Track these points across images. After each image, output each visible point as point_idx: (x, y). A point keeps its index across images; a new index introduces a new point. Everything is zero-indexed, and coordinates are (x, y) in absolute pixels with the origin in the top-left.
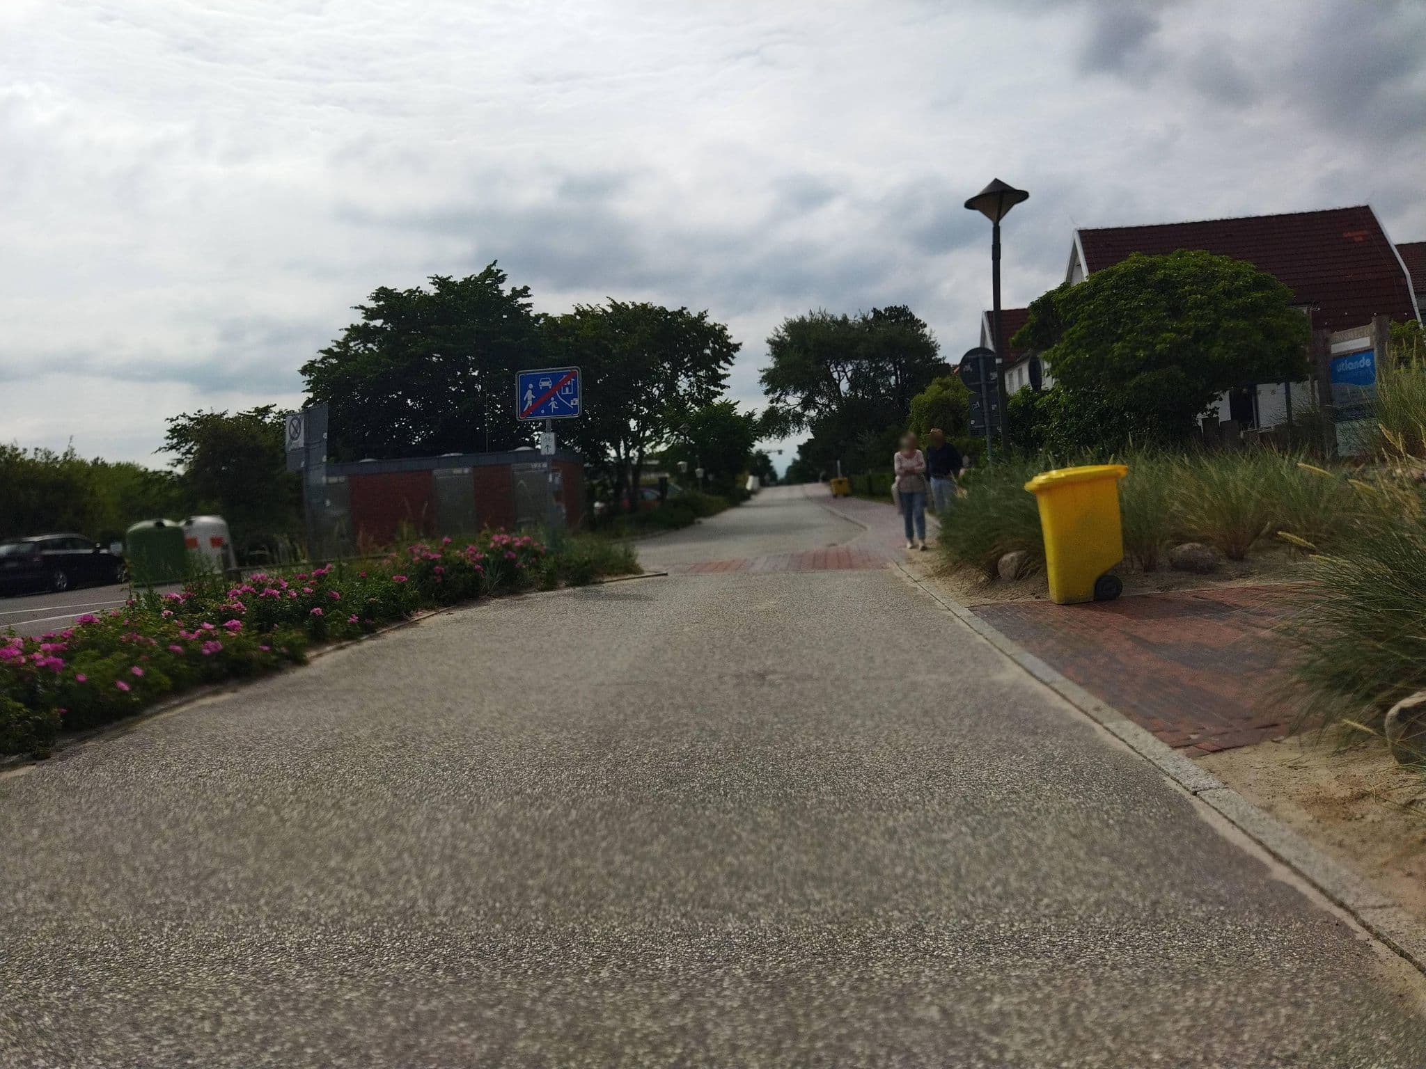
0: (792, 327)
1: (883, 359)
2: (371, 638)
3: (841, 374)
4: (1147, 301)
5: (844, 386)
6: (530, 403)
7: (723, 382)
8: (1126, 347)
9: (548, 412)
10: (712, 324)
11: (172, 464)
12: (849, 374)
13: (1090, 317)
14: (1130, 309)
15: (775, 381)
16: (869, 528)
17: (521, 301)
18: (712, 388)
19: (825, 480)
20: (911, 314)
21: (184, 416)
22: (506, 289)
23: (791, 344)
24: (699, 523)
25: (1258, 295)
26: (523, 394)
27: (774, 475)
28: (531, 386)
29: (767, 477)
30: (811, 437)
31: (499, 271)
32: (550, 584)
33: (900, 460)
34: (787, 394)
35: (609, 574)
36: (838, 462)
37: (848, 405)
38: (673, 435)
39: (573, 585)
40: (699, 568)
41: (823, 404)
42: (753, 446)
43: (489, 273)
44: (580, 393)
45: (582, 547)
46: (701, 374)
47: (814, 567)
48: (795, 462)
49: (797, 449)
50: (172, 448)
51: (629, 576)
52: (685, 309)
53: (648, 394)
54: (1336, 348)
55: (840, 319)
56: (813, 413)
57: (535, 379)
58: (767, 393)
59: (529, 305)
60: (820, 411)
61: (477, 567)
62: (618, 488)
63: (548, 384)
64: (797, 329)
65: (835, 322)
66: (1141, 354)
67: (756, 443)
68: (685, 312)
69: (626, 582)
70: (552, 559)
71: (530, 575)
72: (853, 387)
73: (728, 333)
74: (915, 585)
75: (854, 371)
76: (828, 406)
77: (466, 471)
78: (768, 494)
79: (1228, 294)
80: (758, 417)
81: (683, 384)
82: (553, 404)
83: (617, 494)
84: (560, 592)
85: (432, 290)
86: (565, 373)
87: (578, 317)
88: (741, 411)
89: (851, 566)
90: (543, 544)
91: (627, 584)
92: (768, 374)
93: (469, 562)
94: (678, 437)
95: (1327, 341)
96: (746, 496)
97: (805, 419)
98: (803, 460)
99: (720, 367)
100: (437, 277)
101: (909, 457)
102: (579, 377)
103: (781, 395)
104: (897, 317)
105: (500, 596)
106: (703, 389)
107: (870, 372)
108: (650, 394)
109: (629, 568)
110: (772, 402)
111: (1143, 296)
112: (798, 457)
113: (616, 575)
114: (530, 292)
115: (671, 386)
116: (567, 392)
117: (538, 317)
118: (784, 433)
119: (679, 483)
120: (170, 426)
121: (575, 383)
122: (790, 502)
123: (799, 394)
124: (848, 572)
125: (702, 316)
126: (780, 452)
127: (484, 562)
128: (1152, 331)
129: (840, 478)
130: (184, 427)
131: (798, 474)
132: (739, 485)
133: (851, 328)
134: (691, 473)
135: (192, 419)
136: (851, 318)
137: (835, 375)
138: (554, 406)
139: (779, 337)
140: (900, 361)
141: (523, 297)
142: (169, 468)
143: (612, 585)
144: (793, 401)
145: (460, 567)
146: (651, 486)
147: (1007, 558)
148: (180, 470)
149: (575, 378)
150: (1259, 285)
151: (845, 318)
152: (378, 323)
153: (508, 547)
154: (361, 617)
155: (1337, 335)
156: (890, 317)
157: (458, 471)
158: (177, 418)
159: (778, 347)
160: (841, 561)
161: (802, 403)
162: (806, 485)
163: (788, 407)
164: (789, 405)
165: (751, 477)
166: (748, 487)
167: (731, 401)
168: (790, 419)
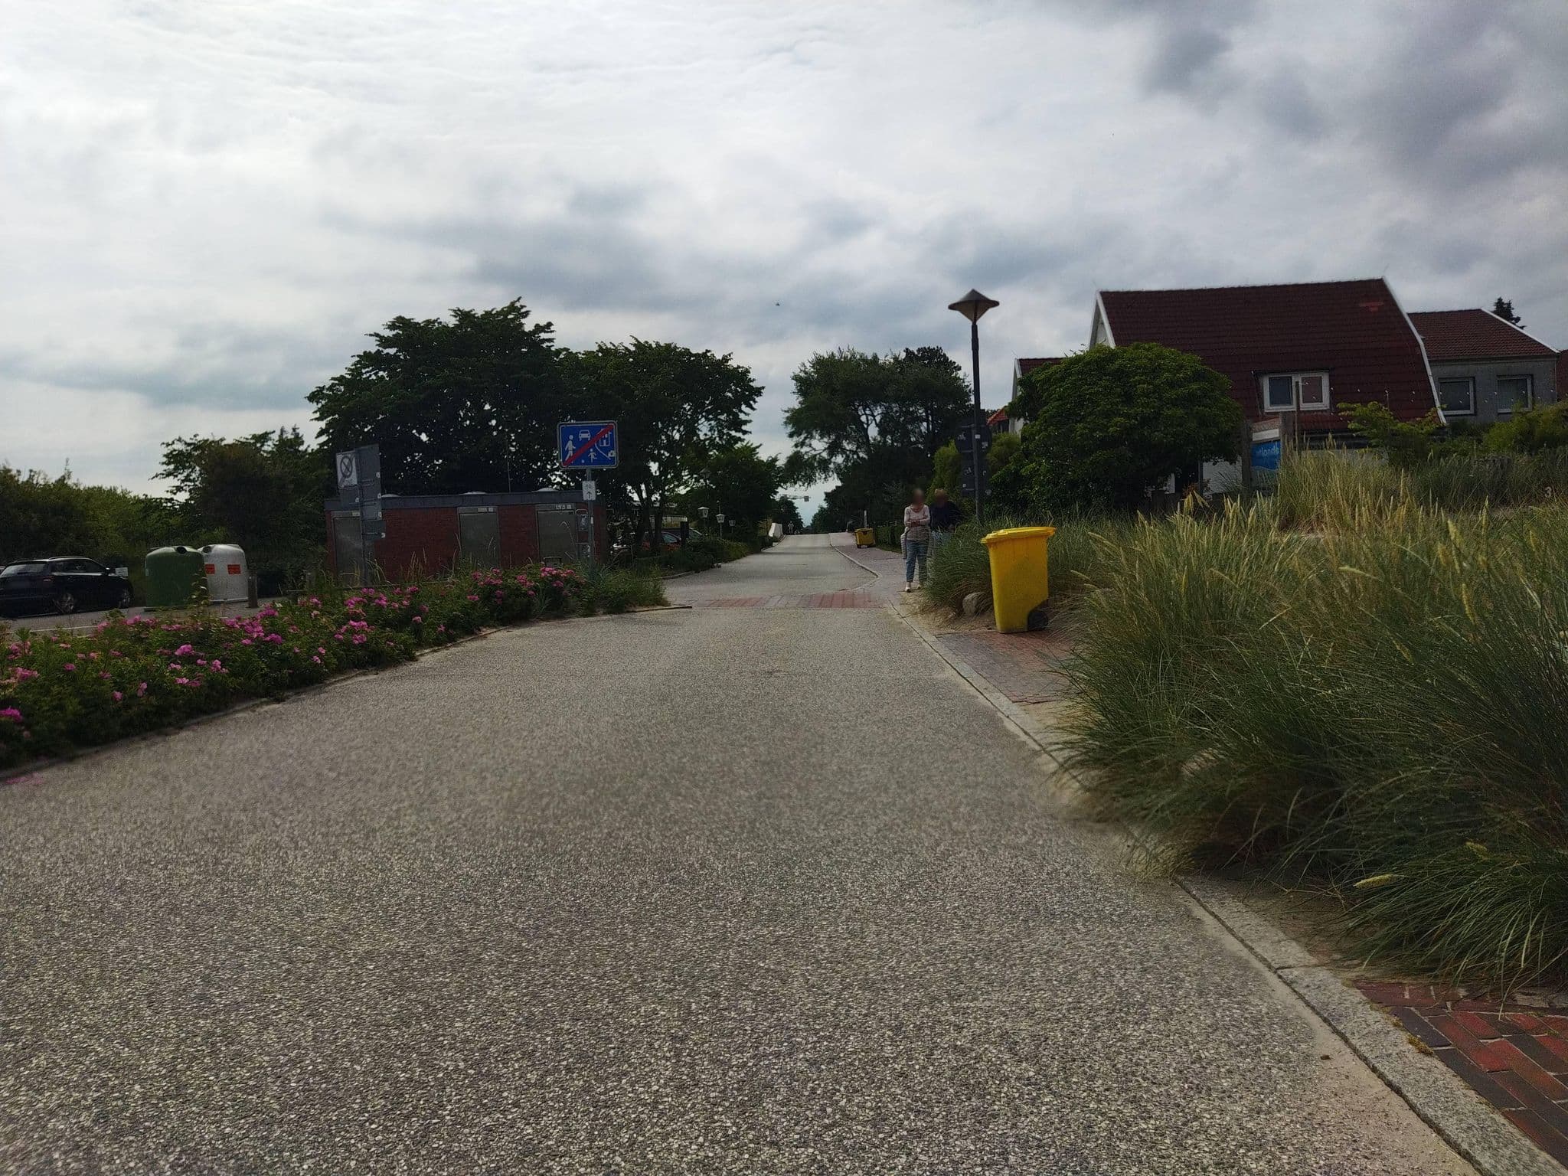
0: (820, 363)
1: (913, 403)
2: (454, 646)
3: (870, 417)
4: (1105, 387)
5: (873, 432)
6: (571, 453)
7: (744, 428)
8: (1087, 428)
9: (588, 462)
10: (736, 366)
11: (172, 492)
12: (878, 419)
13: (1060, 398)
14: (1090, 394)
15: (800, 423)
16: (880, 576)
17: (543, 336)
18: (733, 433)
19: (851, 530)
20: (945, 355)
21: (180, 440)
22: (528, 325)
23: (817, 382)
24: (720, 567)
25: (1195, 386)
26: (565, 443)
27: (798, 523)
28: (571, 437)
29: (791, 525)
30: (839, 484)
31: (522, 307)
32: (589, 612)
33: (909, 514)
34: (812, 437)
35: (640, 605)
36: (865, 512)
37: (877, 452)
38: (692, 477)
39: (610, 613)
40: (719, 604)
41: (850, 451)
42: (776, 493)
43: (512, 308)
44: (616, 445)
45: (616, 581)
46: (723, 417)
47: (820, 605)
48: (822, 509)
49: (824, 496)
50: (169, 474)
51: (659, 607)
52: (709, 351)
53: (668, 437)
54: (1258, 436)
55: (870, 357)
56: (839, 459)
57: (575, 431)
58: (791, 435)
59: (550, 340)
60: (848, 456)
61: (531, 592)
62: (639, 531)
63: (586, 436)
64: (824, 365)
65: (864, 360)
66: (1097, 434)
67: (780, 490)
68: (709, 354)
69: (655, 612)
70: (592, 590)
71: (573, 601)
72: (883, 432)
73: (751, 376)
74: (902, 620)
75: (884, 415)
76: (855, 452)
77: (491, 509)
78: (792, 541)
79: (1172, 385)
80: (781, 462)
81: (704, 429)
82: (592, 455)
83: (638, 537)
84: (599, 618)
85: (452, 322)
86: (603, 427)
87: (600, 355)
88: (763, 455)
89: (853, 606)
90: (582, 577)
91: (659, 613)
92: (793, 415)
93: (524, 588)
94: (697, 480)
95: (1250, 431)
96: (768, 543)
97: (832, 465)
98: (830, 509)
99: (741, 411)
100: (459, 310)
101: (917, 511)
102: (616, 430)
103: (806, 438)
104: (930, 359)
105: (548, 620)
106: (724, 434)
107: (900, 417)
108: (670, 438)
109: (659, 602)
110: (796, 446)
111: (1103, 383)
112: (825, 505)
113: (647, 606)
114: (552, 328)
115: (691, 430)
116: (605, 445)
117: (558, 352)
118: (810, 480)
119: (699, 527)
120: (166, 451)
121: (612, 436)
122: (811, 551)
123: (825, 440)
124: (850, 609)
125: (726, 359)
126: (807, 499)
127: (536, 589)
128: (1108, 415)
129: (866, 529)
130: (181, 453)
131: (825, 522)
132: (761, 533)
133: (882, 367)
134: (712, 519)
135: (189, 445)
136: (882, 359)
137: (863, 419)
138: (592, 457)
139: (806, 373)
140: (932, 406)
141: (545, 332)
142: (169, 496)
143: (644, 614)
144: (818, 445)
145: (517, 592)
146: (672, 531)
147: (969, 597)
148: (182, 497)
149: (612, 431)
150: (1198, 376)
151: (875, 357)
152: (392, 351)
153: (557, 577)
154: (447, 627)
155: (1256, 426)
156: (923, 358)
157: (483, 509)
158: (173, 443)
159: (804, 384)
160: (845, 601)
161: (829, 448)
162: (831, 534)
163: (814, 453)
164: (815, 450)
165: (774, 524)
166: (771, 534)
167: (753, 446)
168: (816, 465)
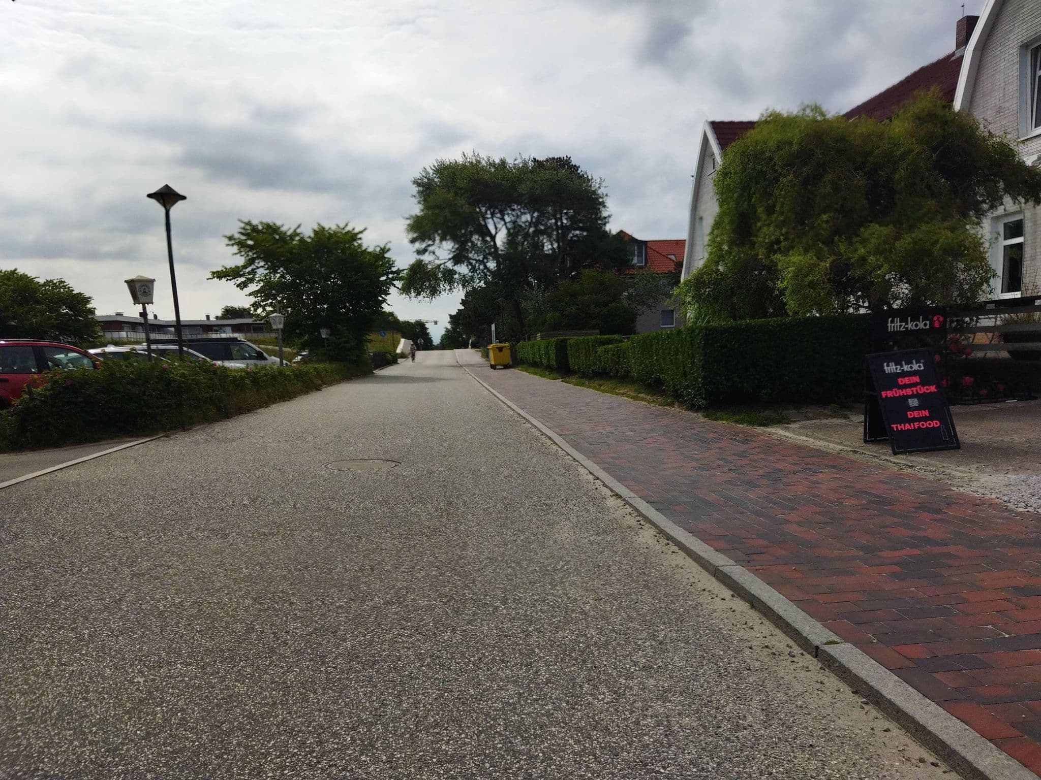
0: (443, 169)
15: (422, 229)
23: (441, 188)
27: (430, 341)
34: (435, 245)
36: (493, 326)
37: (506, 262)
41: (477, 261)
48: (447, 330)
49: (448, 319)
55: (497, 161)
56: (465, 270)
58: (413, 241)
60: (474, 267)
64: (448, 171)
65: (493, 164)
72: (511, 241)
76: (483, 262)
92: (415, 222)
97: (456, 276)
103: (428, 245)
110: (418, 252)
112: (449, 327)
126: (436, 323)
129: (497, 346)
131: (452, 341)
136: (510, 162)
137: (491, 226)
139: (429, 179)
144: (442, 253)
151: (504, 161)
159: (426, 189)
161: (453, 258)
162: (456, 351)
163: (438, 262)
164: (438, 258)
165: (403, 340)
166: (399, 351)
167: (356, 231)
168: (440, 275)
